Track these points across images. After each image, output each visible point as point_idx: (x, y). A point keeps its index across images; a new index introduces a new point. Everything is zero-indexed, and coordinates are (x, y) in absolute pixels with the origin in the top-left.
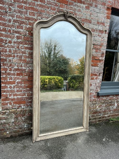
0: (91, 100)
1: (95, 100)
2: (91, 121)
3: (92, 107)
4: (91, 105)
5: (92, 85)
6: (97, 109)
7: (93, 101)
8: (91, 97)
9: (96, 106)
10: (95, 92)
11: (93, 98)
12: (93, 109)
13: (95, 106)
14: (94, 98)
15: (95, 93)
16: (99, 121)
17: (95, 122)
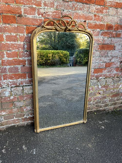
0: (111, 75)
1: (118, 75)
2: (107, 108)
3: (112, 86)
4: (111, 83)
5: (116, 48)
6: (119, 90)
7: (115, 76)
8: (112, 70)
9: (118, 85)
10: (120, 60)
11: (115, 72)
12: (113, 90)
13: (116, 84)
14: (117, 71)
15: (119, 64)
16: (120, 107)
17: (114, 108)
